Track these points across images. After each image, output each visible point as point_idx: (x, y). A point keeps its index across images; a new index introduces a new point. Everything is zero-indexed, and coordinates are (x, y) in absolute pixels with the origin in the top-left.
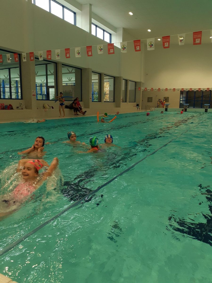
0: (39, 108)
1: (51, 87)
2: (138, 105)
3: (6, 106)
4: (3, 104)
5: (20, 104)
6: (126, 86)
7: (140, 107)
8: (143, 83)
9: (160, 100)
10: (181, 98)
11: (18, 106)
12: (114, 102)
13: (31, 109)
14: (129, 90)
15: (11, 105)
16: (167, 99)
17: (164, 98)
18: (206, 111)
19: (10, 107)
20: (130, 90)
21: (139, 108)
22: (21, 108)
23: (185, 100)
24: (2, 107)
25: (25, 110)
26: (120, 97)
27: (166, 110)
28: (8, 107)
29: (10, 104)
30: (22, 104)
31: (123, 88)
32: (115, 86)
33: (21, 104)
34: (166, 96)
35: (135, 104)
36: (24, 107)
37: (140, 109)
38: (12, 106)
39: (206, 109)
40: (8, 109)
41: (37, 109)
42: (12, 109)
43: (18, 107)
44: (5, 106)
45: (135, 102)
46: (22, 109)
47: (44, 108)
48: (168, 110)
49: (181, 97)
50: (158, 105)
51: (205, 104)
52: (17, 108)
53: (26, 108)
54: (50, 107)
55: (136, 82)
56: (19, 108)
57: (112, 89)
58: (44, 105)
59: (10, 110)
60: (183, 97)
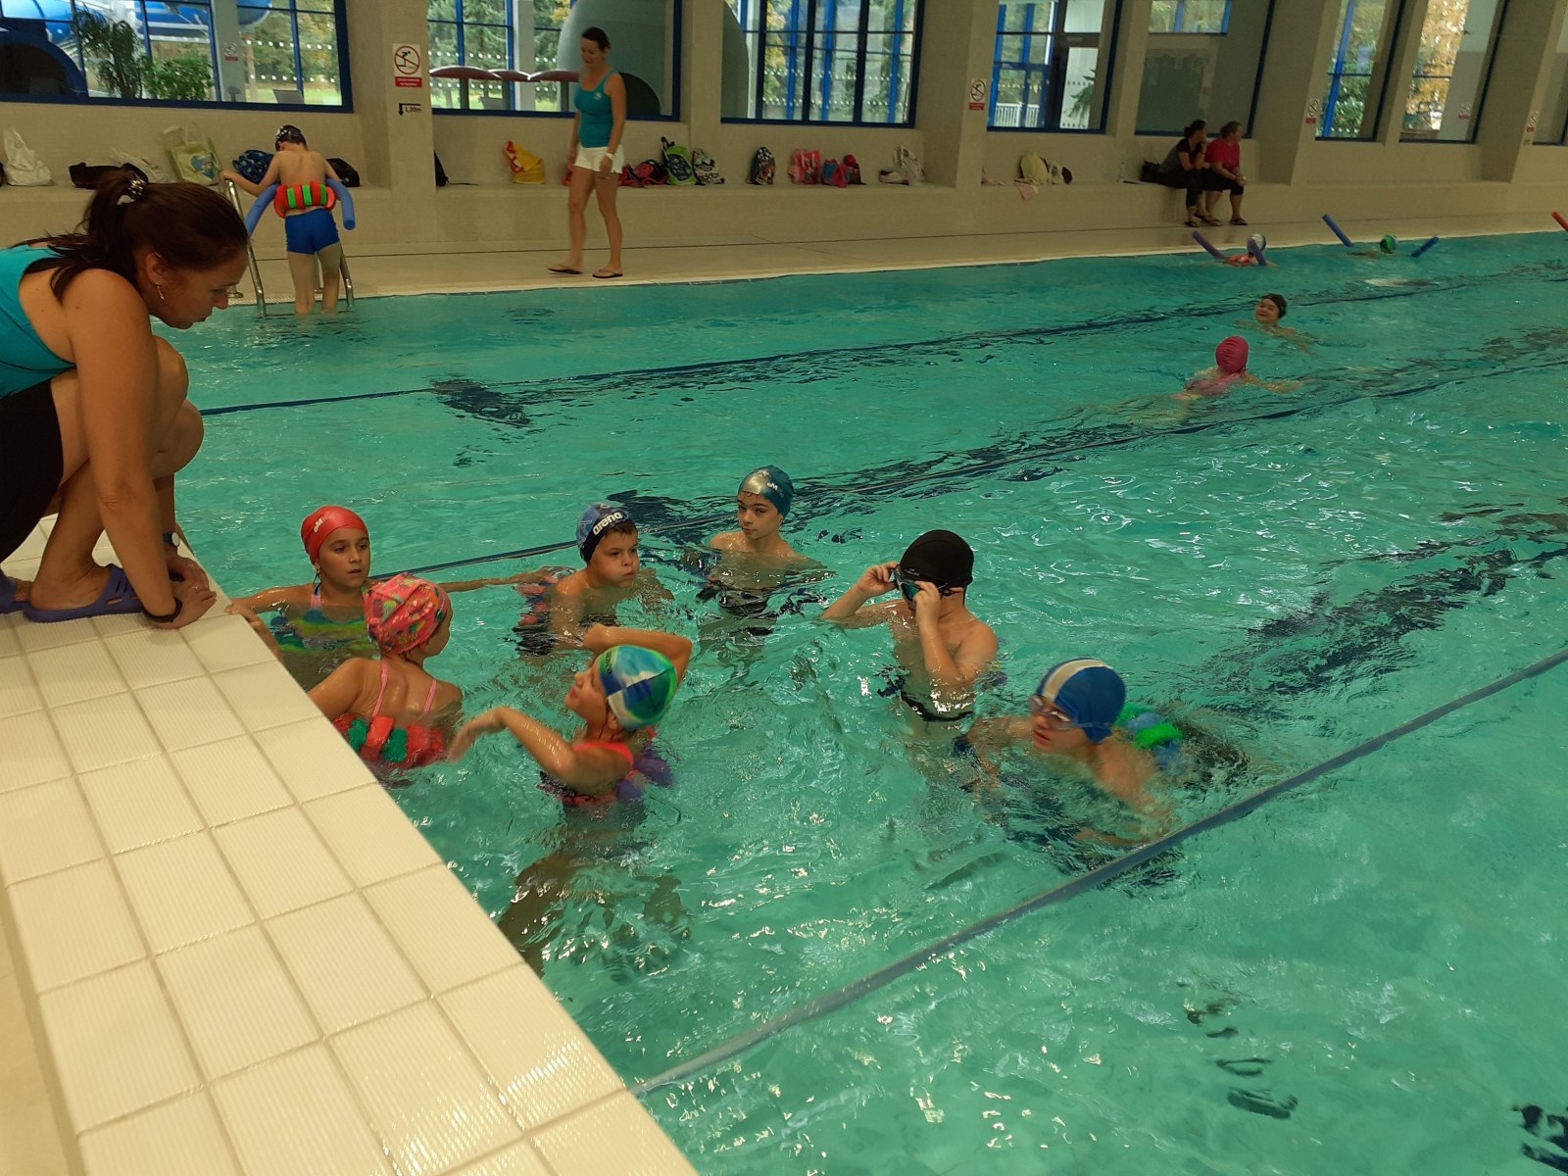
0: (991, 180)
1: (1080, 39)
3: (827, 163)
4: (813, 155)
5: (899, 157)
11: (885, 168)
12: (1472, 139)
13: (951, 183)
15: (854, 160)
19: (845, 173)
22: (900, 179)
24: (810, 171)
25: (918, 189)
26: (1525, 114)
28: (838, 170)
29: (850, 156)
30: (906, 154)
33: (902, 155)
36: (916, 170)
38: (856, 166)
40: (838, 185)
41: (984, 182)
42: (856, 180)
43: (884, 173)
44: (822, 162)
46: (906, 183)
47: (1022, 176)
52: (883, 177)
53: (927, 177)
54: (1054, 173)
56: (894, 176)
58: (1024, 160)
59: (845, 187)
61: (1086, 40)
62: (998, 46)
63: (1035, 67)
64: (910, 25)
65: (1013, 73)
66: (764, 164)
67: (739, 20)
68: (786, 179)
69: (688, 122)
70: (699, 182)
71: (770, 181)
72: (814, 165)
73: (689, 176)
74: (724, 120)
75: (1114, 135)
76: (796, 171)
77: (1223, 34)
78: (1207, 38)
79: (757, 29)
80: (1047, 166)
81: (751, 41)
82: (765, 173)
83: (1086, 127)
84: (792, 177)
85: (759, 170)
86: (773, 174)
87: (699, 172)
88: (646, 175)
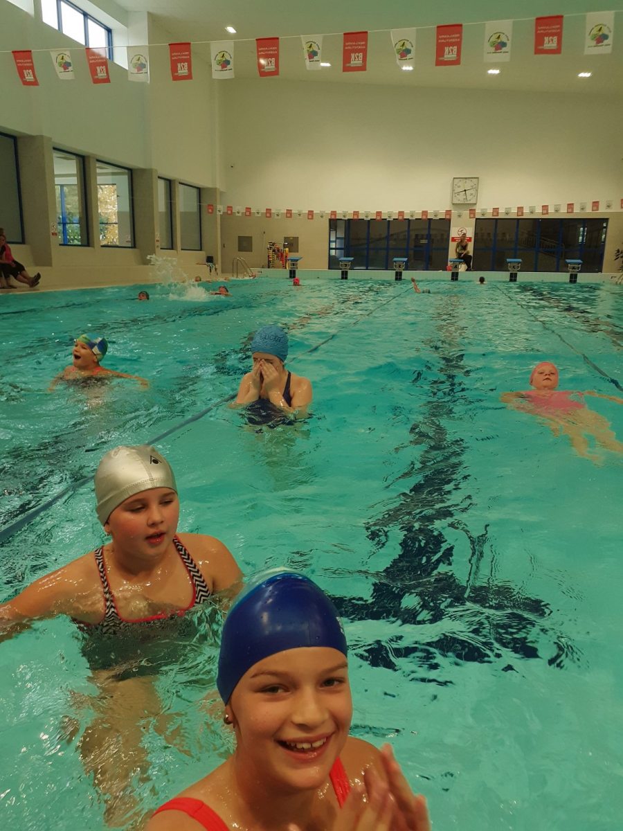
6: (171, 200)
8: (222, 193)
9: (273, 245)
10: (333, 242)
14: (181, 213)
16: (292, 244)
17: (286, 239)
18: (398, 277)
20: (184, 214)
21: (216, 269)
23: (343, 247)
26: (153, 233)
31: (161, 205)
32: (135, 198)
34: (291, 234)
39: (397, 273)
45: (201, 250)
49: (333, 238)
50: (269, 262)
51: (395, 259)
55: (199, 190)
57: (127, 208)
60: (337, 238)
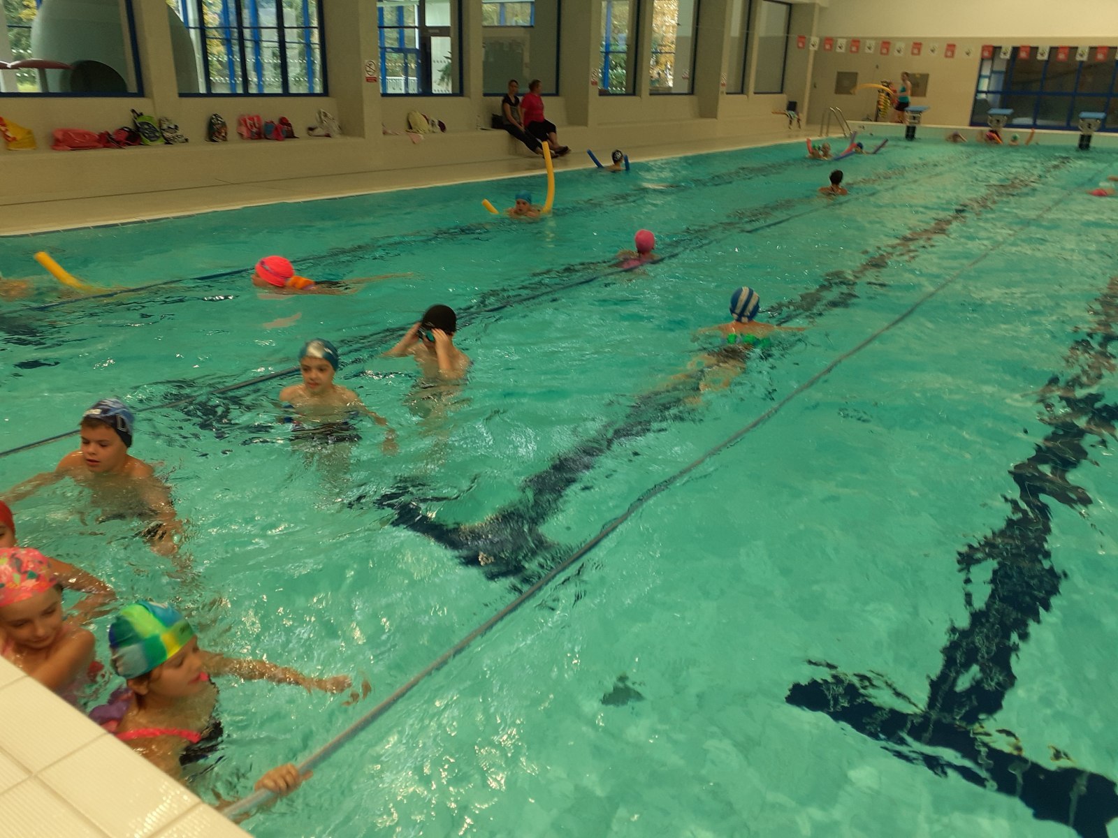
0: (390, 132)
1: (437, 31)
2: (792, 106)
3: (267, 124)
4: (255, 119)
5: (320, 117)
6: (747, 34)
7: (803, 116)
8: (822, 9)
9: (887, 86)
10: (985, 77)
11: (311, 125)
12: (692, 92)
13: (361, 134)
14: (761, 38)
15: (287, 121)
18: (1085, 144)
19: (282, 130)
20: (765, 41)
21: (799, 120)
22: (323, 133)
23: (1000, 89)
24: (255, 130)
25: (338, 139)
26: (719, 74)
27: (910, 134)
28: (276, 129)
29: (284, 118)
30: (326, 115)
31: (735, 27)
32: (700, 27)
33: (323, 116)
34: (919, 69)
35: (783, 100)
36: (335, 126)
37: (803, 123)
38: (289, 125)
39: (1082, 137)
40: (277, 140)
41: (385, 133)
42: (291, 135)
43: (311, 129)
44: (263, 123)
45: (781, 92)
46: (328, 136)
47: (411, 128)
48: (917, 136)
49: (986, 72)
50: (879, 110)
51: (1084, 115)
52: (311, 132)
53: (343, 131)
54: (433, 125)
55: (790, 5)
56: (319, 131)
57: (688, 32)
58: (411, 116)
59: (283, 140)
60: (992, 72)
61: (442, 31)
62: (382, 37)
63: (409, 51)
64: (315, 23)
65: (395, 56)
66: (218, 126)
67: (182, 18)
68: (237, 137)
69: (151, 97)
70: (168, 142)
71: (225, 139)
72: (257, 125)
73: (158, 137)
74: (181, 95)
75: (469, 97)
76: (244, 130)
77: (532, 26)
78: (522, 29)
79: (198, 26)
80: (427, 120)
81: (194, 34)
82: (220, 133)
83: (451, 92)
84: (241, 135)
85: (214, 131)
86: (226, 134)
87: (167, 135)
88: (122, 139)
